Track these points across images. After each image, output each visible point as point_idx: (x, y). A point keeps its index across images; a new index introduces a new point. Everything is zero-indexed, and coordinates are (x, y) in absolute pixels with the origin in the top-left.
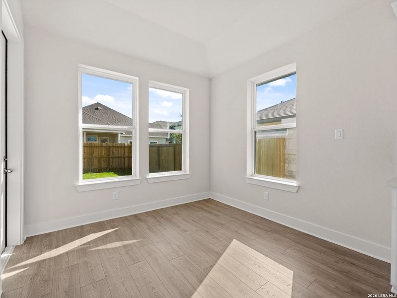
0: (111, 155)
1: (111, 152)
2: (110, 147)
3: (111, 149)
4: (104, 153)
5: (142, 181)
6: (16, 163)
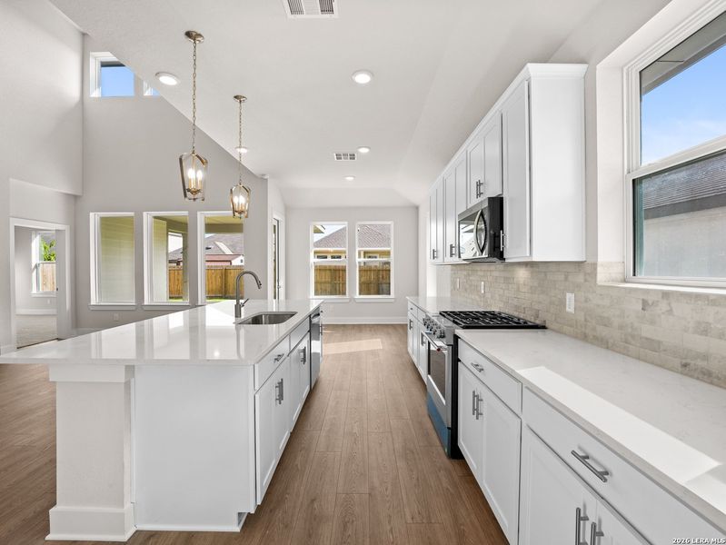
5: (350, 300)
6: (282, 283)
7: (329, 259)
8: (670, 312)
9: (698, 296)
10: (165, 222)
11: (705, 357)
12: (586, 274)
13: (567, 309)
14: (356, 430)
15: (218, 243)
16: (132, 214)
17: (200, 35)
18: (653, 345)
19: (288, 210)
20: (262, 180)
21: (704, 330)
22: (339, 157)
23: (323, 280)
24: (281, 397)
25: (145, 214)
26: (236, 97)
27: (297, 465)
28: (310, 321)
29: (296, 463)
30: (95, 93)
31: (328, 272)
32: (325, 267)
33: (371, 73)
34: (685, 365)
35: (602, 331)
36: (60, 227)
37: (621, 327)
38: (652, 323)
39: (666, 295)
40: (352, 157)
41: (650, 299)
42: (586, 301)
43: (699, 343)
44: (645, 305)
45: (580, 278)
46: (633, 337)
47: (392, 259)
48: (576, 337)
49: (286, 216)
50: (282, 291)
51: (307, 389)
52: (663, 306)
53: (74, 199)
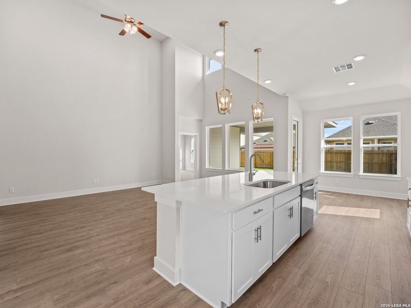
5: (354, 176)
6: (300, 161)
7: (346, 145)
10: (239, 128)
14: (329, 280)
15: (271, 138)
16: (221, 126)
17: (226, 22)
19: (304, 114)
20: (285, 98)
22: (337, 69)
23: (339, 160)
24: (258, 238)
25: (226, 125)
26: (255, 51)
27: (272, 287)
28: (301, 189)
29: (273, 285)
30: (208, 73)
31: (343, 155)
32: (341, 151)
36: (195, 134)
40: (350, 66)
47: (399, 145)
49: (303, 119)
50: (300, 166)
51: (297, 236)
53: (200, 121)
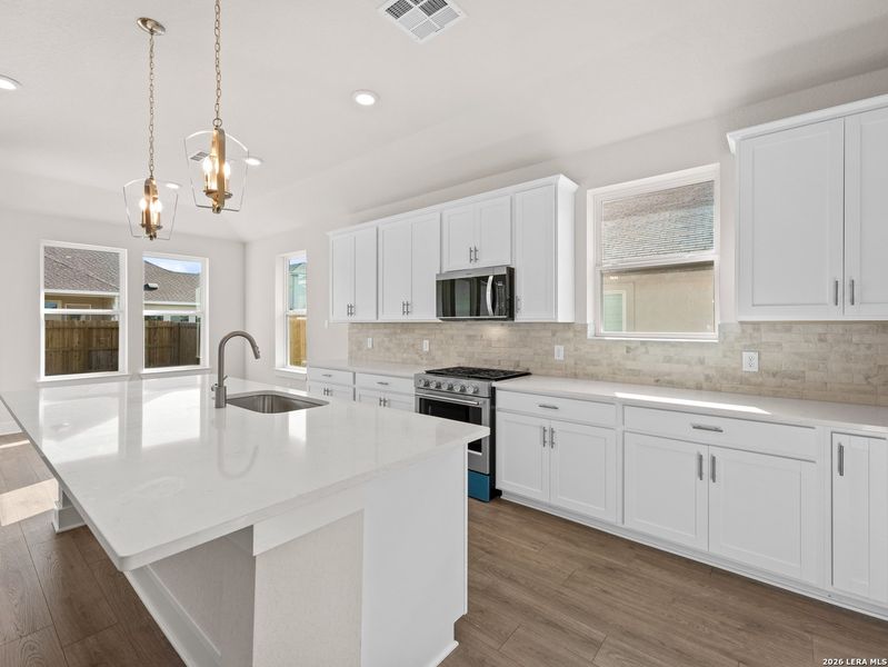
0: (94, 344)
1: (95, 339)
2: (91, 329)
3: (95, 333)
4: (76, 340)
8: (647, 352)
9: (664, 343)
11: (669, 374)
12: (575, 331)
13: (556, 358)
18: (634, 372)
21: (668, 360)
33: (377, 96)
34: (657, 381)
35: (591, 369)
37: (609, 365)
38: (634, 360)
39: (643, 343)
41: (633, 346)
42: (576, 350)
43: (666, 367)
44: (628, 350)
45: (570, 334)
46: (620, 370)
48: (562, 377)
52: (643, 350)
